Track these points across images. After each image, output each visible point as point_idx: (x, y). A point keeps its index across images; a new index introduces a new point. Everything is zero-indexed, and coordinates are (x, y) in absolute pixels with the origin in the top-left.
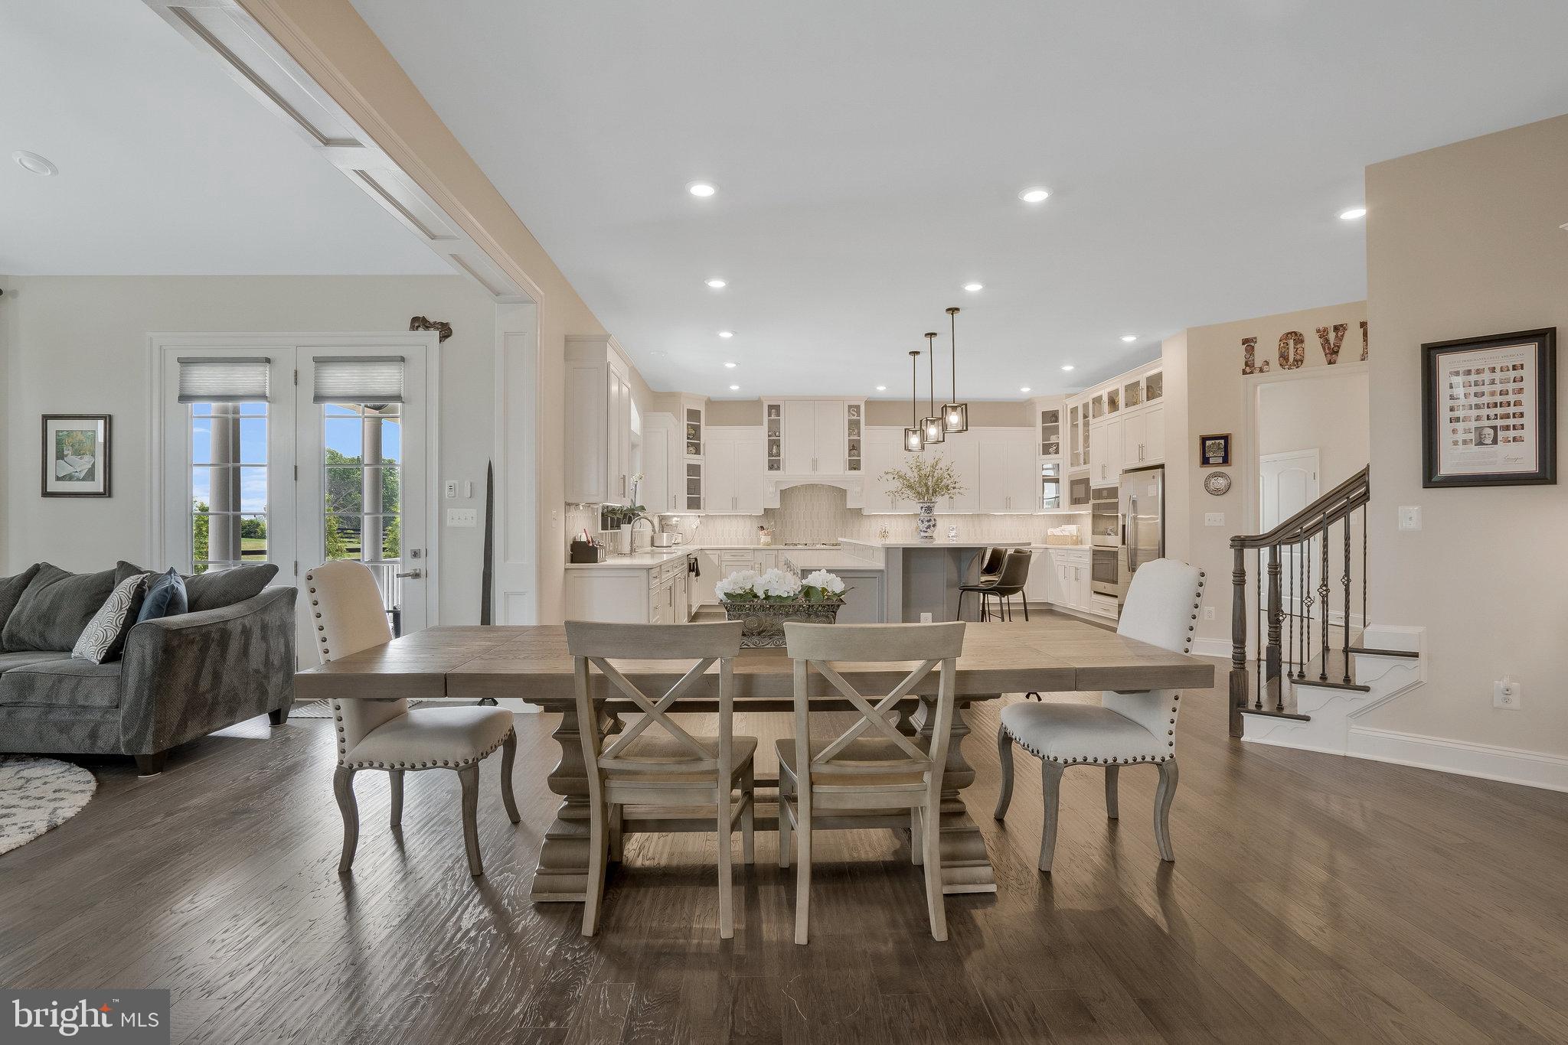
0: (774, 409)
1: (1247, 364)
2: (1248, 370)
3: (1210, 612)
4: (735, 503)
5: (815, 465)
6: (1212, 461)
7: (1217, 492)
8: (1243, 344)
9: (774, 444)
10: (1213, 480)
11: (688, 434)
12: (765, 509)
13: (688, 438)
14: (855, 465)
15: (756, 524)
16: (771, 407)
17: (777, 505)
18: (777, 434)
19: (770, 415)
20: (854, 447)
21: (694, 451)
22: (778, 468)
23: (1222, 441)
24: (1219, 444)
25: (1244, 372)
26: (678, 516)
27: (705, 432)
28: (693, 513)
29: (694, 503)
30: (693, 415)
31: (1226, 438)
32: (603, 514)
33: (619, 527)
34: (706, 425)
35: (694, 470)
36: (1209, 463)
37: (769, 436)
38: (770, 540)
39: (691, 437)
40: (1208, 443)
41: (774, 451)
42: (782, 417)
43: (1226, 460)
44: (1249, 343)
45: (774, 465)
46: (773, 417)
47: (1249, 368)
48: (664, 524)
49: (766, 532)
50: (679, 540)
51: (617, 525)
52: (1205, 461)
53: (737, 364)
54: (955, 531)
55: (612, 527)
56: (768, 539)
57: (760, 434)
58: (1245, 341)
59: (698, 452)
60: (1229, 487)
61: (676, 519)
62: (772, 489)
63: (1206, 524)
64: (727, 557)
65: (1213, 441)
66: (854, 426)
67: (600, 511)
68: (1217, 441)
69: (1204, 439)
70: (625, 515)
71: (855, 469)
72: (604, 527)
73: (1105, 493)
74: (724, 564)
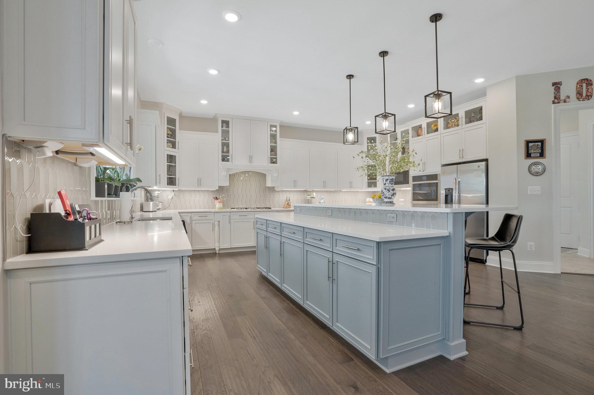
0: (226, 123)
1: (555, 98)
2: (556, 101)
3: (531, 246)
4: (199, 182)
5: (251, 159)
6: (532, 155)
7: (537, 174)
8: (553, 85)
9: (225, 146)
10: (533, 167)
11: (168, 134)
12: (219, 187)
13: (168, 137)
14: (273, 161)
15: (212, 196)
16: (223, 122)
17: (227, 184)
18: (227, 139)
19: (222, 127)
20: (273, 150)
21: (171, 146)
22: (228, 160)
23: (540, 144)
24: (538, 145)
25: (554, 102)
26: (159, 190)
27: (179, 134)
28: (171, 188)
29: (171, 182)
30: (171, 121)
31: (542, 142)
32: (97, 180)
33: (117, 195)
34: (180, 129)
35: (171, 158)
36: (530, 157)
37: (222, 140)
38: (222, 206)
39: (169, 136)
40: (530, 144)
41: (225, 150)
42: (230, 129)
43: (542, 155)
44: (557, 85)
45: (224, 159)
46: (224, 128)
47: (557, 99)
48: (149, 196)
49: (220, 201)
50: (160, 207)
51: (114, 192)
52: (528, 155)
53: (219, 72)
54: (323, 200)
55: (109, 194)
56: (221, 205)
57: (217, 138)
58: (554, 84)
59: (174, 146)
60: (544, 170)
61: (157, 192)
62: (224, 173)
63: (529, 193)
64: (196, 217)
65: (534, 144)
66: (273, 137)
67: (94, 175)
68: (536, 144)
69: (528, 142)
70: (123, 184)
71: (273, 163)
72: (99, 193)
73: (425, 178)
74: (194, 222)
